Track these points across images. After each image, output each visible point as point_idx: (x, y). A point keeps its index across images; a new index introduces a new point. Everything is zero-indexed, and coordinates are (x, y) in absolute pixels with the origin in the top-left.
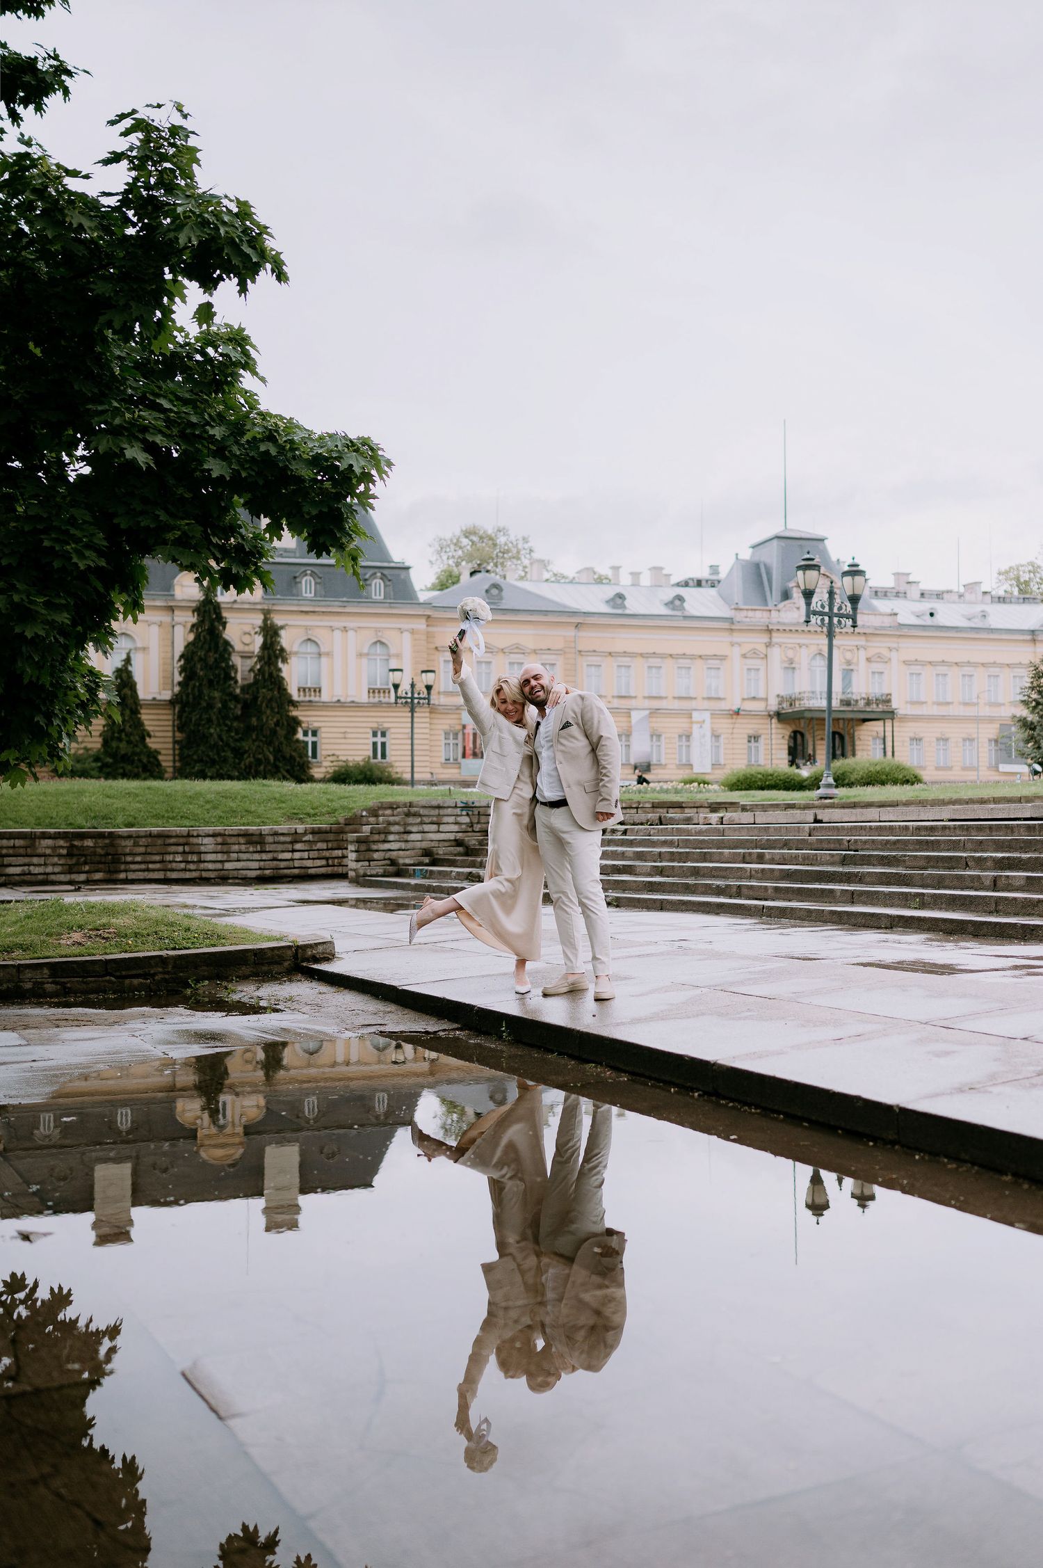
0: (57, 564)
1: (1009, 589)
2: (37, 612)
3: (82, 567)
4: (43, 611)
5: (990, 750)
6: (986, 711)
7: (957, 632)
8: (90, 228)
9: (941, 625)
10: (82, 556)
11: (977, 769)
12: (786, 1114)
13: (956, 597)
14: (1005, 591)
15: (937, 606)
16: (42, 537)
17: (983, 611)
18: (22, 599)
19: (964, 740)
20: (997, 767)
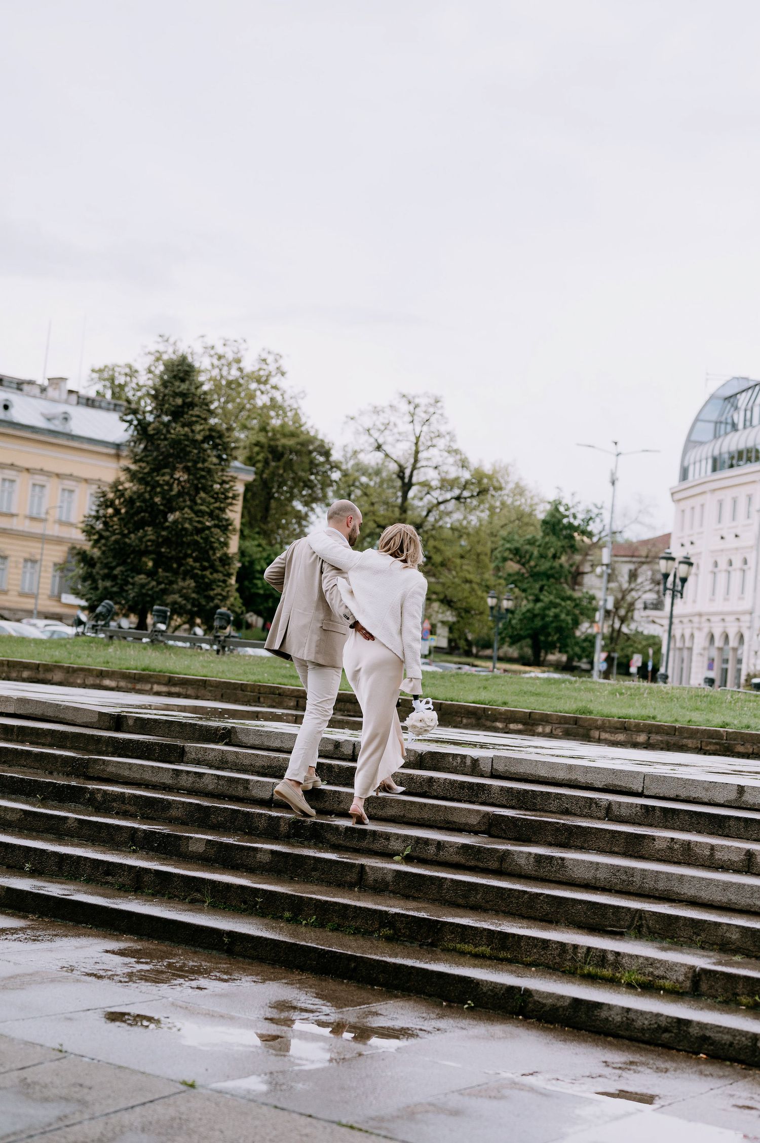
1: (101, 390)
5: (54, 576)
6: (54, 530)
7: (33, 432)
9: (15, 420)
11: (35, 596)
13: (37, 391)
14: (98, 392)
15: (14, 398)
17: (66, 413)
19: (26, 560)
20: (60, 597)
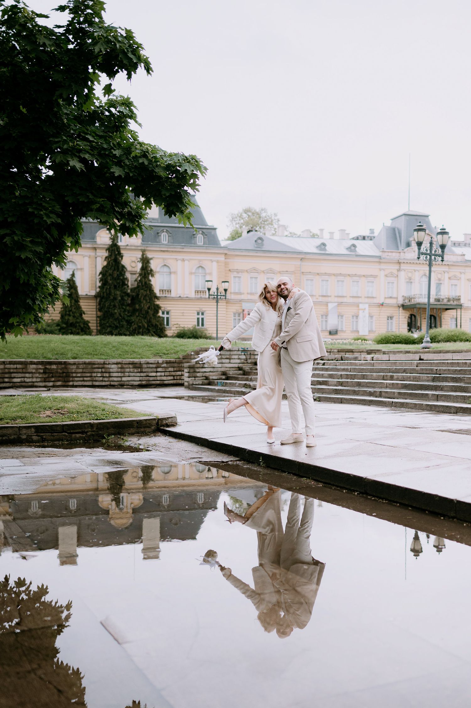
0: (36, 221)
2: (27, 246)
3: (49, 223)
4: (30, 245)
8: (49, 45)
10: (49, 217)
12: (400, 503)
16: (28, 207)
18: (19, 239)
